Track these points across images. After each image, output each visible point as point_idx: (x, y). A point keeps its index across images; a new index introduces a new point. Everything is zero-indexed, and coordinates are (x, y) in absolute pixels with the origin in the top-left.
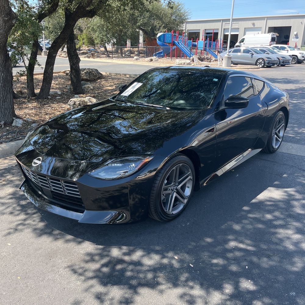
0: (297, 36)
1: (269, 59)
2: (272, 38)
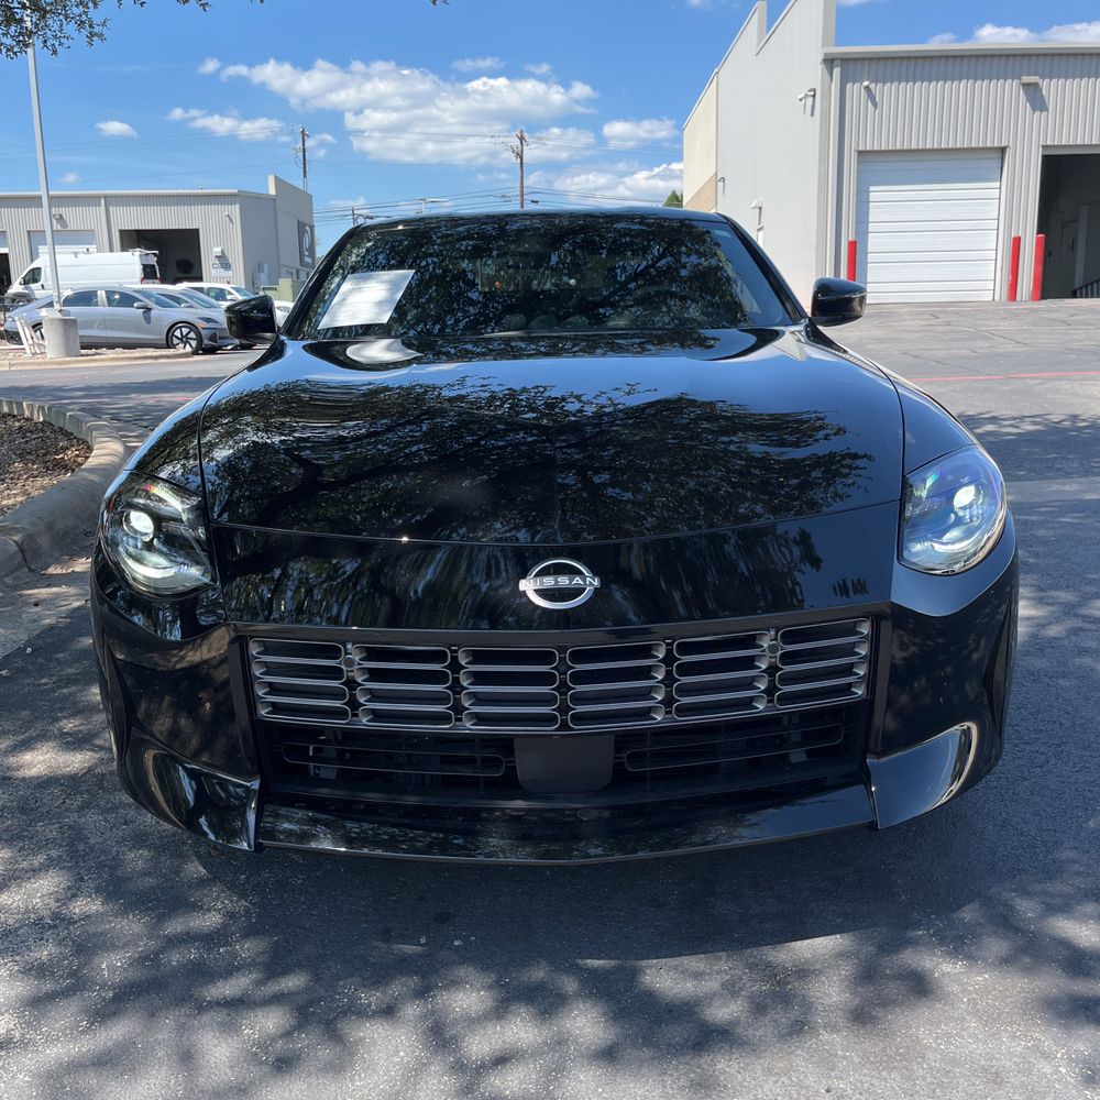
0: (224, 262)
1: (211, 325)
2: (145, 267)
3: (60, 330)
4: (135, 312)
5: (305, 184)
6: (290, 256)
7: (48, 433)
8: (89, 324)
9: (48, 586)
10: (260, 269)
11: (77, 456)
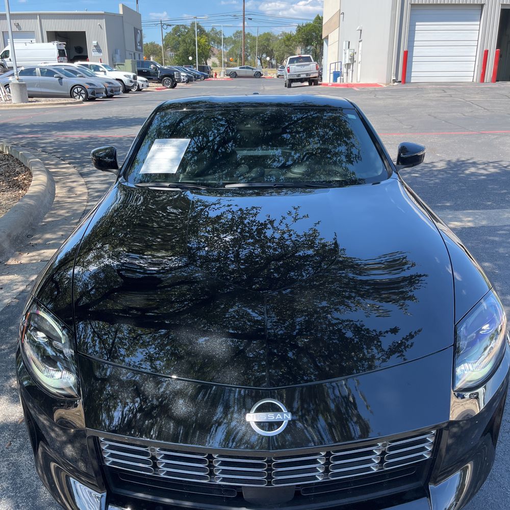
0: (98, 49)
1: (92, 87)
2: (59, 50)
3: (18, 89)
4: (54, 79)
5: (137, 8)
6: (130, 46)
7: (11, 162)
8: (32, 85)
9: (8, 274)
10: (116, 52)
11: (25, 179)
